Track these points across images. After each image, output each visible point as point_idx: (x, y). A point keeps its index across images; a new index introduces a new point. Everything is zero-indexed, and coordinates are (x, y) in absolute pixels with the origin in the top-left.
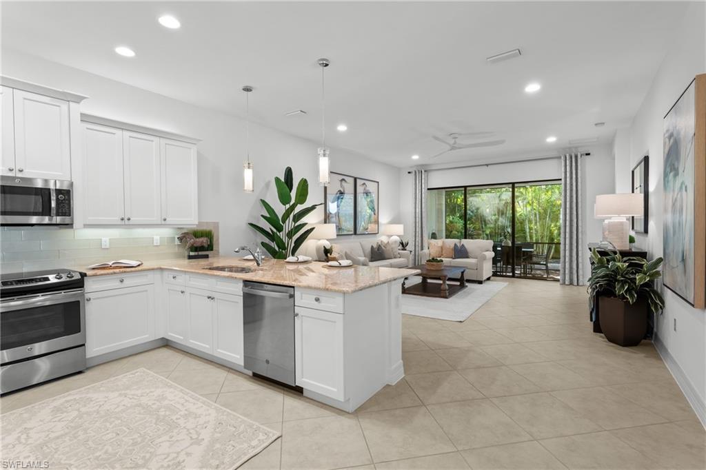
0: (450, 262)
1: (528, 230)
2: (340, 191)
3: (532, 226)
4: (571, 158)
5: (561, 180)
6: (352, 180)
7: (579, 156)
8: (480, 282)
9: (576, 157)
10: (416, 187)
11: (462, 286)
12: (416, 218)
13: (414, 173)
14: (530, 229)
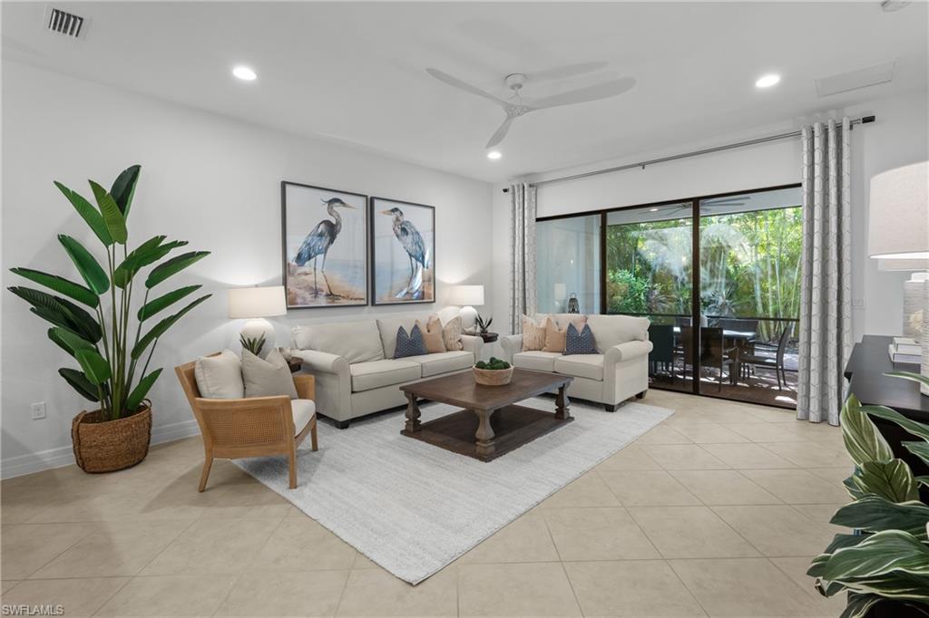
0: (554, 361)
1: (758, 293)
2: (327, 223)
3: (768, 285)
4: (826, 131)
5: (800, 185)
6: (361, 203)
7: (846, 126)
8: (610, 408)
9: (839, 128)
10: (514, 215)
11: (561, 417)
12: (514, 272)
13: (511, 191)
14: (764, 290)
